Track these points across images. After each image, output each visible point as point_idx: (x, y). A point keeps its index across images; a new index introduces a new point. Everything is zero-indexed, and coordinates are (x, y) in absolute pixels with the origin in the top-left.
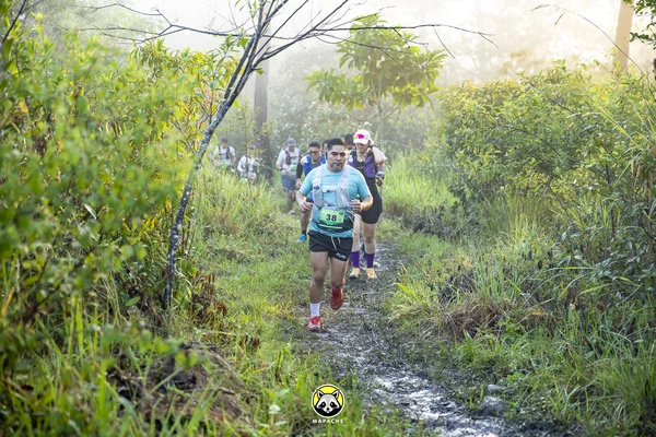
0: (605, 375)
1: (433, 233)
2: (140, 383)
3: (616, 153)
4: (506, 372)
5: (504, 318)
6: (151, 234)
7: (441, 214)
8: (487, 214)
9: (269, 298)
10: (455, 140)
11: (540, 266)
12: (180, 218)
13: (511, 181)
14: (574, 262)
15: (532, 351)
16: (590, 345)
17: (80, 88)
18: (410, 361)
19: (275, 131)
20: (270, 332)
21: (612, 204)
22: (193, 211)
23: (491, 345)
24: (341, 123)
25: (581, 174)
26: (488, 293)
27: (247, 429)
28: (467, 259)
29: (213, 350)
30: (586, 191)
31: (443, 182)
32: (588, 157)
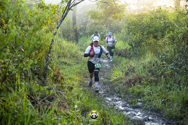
0: (171, 96)
1: (124, 56)
2: (37, 99)
3: (175, 33)
4: (143, 96)
5: (143, 80)
7: (126, 51)
8: (139, 51)
9: (76, 75)
10: (130, 30)
11: (154, 65)
12: (49, 52)
13: (146, 41)
14: (163, 64)
15: (151, 89)
16: (167, 88)
17: (20, 15)
18: (116, 93)
19: (79, 28)
20: (77, 85)
21: (174, 47)
22: (54, 50)
23: (139, 88)
24: (97, 25)
25: (166, 39)
26: (139, 73)
27: (68, 112)
28: (133, 64)
29: (59, 90)
30: (167, 44)
31: (126, 42)
32: (167, 34)
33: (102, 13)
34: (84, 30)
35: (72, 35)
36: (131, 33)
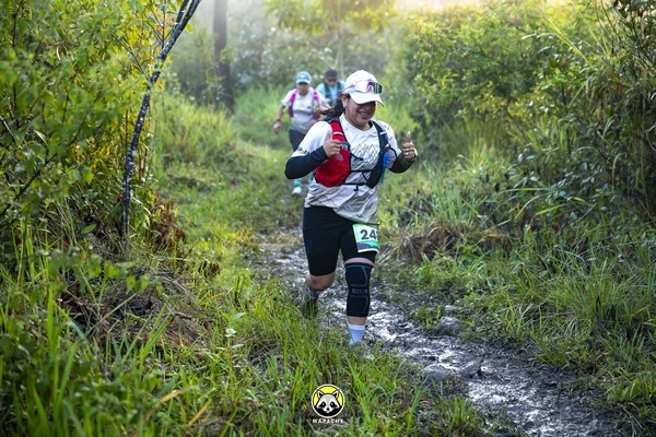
0: (558, 293)
2: (95, 309)
3: (570, 74)
4: (462, 293)
5: (462, 240)
6: (107, 162)
8: (447, 139)
9: (230, 225)
10: (414, 65)
11: (497, 189)
12: (135, 145)
13: (469, 105)
14: (529, 184)
15: (489, 272)
16: (544, 264)
17: (28, 12)
19: (236, 60)
20: (231, 258)
21: (567, 125)
22: (150, 138)
23: (448, 267)
24: (302, 50)
25: (537, 96)
26: (446, 216)
27: (204, 352)
28: (427, 183)
29: (171, 275)
30: (543, 113)
31: (403, 108)
32: (544, 79)
33: (319, 8)
34: (256, 67)
35: (214, 83)
36: (419, 76)
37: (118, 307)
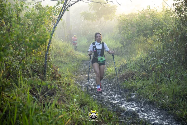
0: (162, 89)
1: (116, 54)
2: (39, 95)
4: (136, 90)
5: (136, 75)
7: (118, 49)
8: (130, 49)
10: (121, 29)
11: (145, 61)
12: (48, 51)
13: (136, 39)
14: (153, 60)
15: (143, 84)
16: (158, 81)
19: (73, 29)
21: (163, 44)
22: (51, 50)
23: (132, 83)
24: (90, 26)
25: (154, 37)
26: (131, 69)
27: (68, 106)
28: (125, 61)
29: (58, 86)
30: (156, 41)
31: (118, 41)
32: (157, 31)
33: (95, 14)
35: (67, 35)
37: (45, 94)
